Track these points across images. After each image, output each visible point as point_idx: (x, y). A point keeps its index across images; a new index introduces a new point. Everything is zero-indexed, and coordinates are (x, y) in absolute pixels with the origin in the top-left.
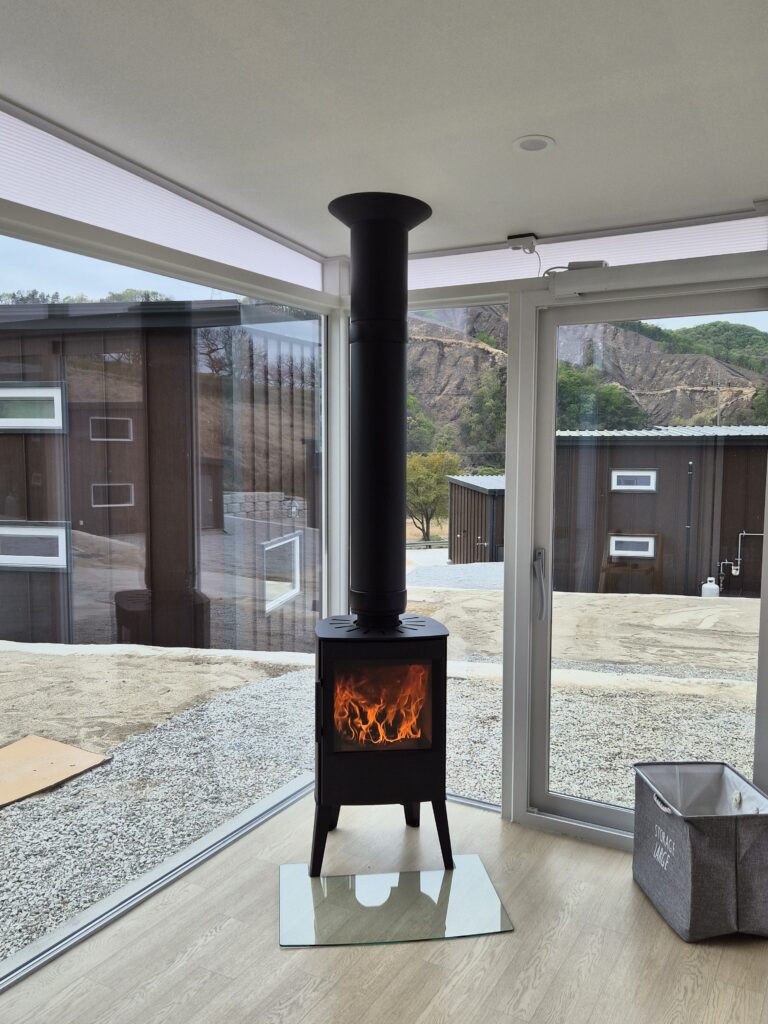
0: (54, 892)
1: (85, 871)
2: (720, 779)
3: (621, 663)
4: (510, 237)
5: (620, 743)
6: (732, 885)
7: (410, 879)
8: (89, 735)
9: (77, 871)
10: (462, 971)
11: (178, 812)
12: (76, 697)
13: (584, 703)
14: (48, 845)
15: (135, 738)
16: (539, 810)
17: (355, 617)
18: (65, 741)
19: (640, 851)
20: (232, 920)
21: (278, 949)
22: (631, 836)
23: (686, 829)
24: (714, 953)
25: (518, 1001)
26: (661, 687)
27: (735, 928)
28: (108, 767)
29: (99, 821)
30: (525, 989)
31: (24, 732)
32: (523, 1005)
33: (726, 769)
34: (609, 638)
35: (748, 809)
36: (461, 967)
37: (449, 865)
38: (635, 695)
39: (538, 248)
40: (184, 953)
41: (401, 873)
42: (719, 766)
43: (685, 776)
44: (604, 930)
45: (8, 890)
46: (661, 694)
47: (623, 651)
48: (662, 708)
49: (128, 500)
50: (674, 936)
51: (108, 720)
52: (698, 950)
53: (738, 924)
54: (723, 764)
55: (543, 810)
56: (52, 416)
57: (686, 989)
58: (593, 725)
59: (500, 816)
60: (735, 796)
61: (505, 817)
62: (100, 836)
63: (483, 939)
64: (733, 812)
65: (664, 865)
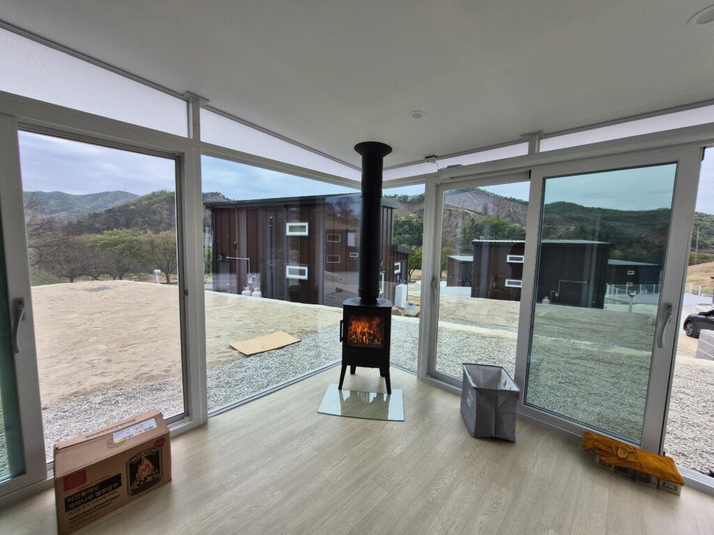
1: (278, 376)
2: (499, 374)
4: (425, 158)
6: (494, 418)
8: (297, 333)
10: (377, 433)
11: (313, 361)
12: (299, 320)
14: (270, 366)
15: (311, 335)
16: (431, 377)
18: (290, 334)
19: (464, 397)
20: (306, 400)
21: (316, 413)
22: (461, 390)
23: (475, 391)
24: (483, 443)
25: (394, 449)
26: (507, 336)
27: (494, 435)
28: (299, 343)
29: (289, 360)
31: (279, 329)
33: (503, 370)
35: (507, 388)
37: (389, 392)
38: (495, 338)
39: (436, 161)
40: (285, 409)
42: (499, 369)
43: (484, 370)
45: (254, 378)
46: (506, 338)
49: (338, 260)
50: (469, 434)
51: (305, 328)
52: (477, 441)
53: (495, 433)
54: (502, 368)
56: (305, 231)
57: (466, 457)
59: (417, 377)
60: (503, 381)
62: (287, 365)
64: (502, 387)
65: (469, 405)
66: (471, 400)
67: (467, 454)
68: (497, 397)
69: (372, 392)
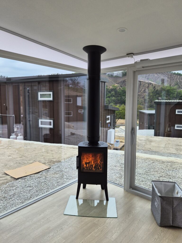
0: (30, 195)
1: (37, 191)
2: (174, 186)
3: (174, 154)
4: (127, 54)
6: (171, 214)
8: (48, 162)
9: (35, 191)
10: (101, 226)
12: (48, 154)
13: (157, 163)
14: (32, 185)
15: (57, 164)
16: (132, 189)
17: (88, 142)
18: (43, 163)
19: (153, 201)
21: (63, 215)
23: (160, 198)
24: (166, 230)
25: (112, 236)
26: (177, 161)
27: (172, 224)
28: (49, 169)
29: (43, 181)
30: (115, 232)
31: (36, 161)
32: (113, 237)
34: (172, 148)
35: (179, 196)
36: (102, 225)
37: (107, 200)
38: (170, 162)
39: (134, 57)
42: (174, 183)
43: (165, 185)
44: (139, 220)
45: (21, 194)
47: (176, 151)
50: (157, 224)
51: (52, 159)
52: (162, 229)
53: (173, 223)
54: (175, 183)
55: (133, 189)
58: (157, 169)
59: (123, 189)
60: (176, 191)
61: (125, 189)
62: (42, 184)
63: (109, 218)
64: (176, 195)
65: (157, 206)
66: (158, 203)
67: (156, 237)
68: (173, 202)
69: (97, 200)
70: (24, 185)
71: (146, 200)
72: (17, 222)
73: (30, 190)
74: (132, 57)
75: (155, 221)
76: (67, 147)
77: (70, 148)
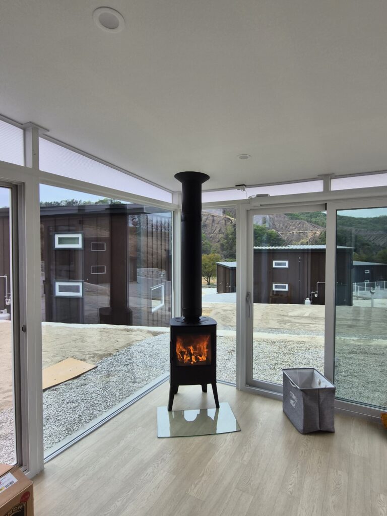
0: (77, 416)
2: (313, 374)
3: (277, 329)
4: (236, 186)
5: (278, 359)
6: (317, 414)
7: (204, 411)
8: (90, 358)
9: (85, 408)
12: (85, 344)
13: (265, 345)
14: (75, 399)
15: (106, 359)
16: (249, 385)
17: (184, 318)
18: (81, 360)
19: (285, 400)
20: (140, 428)
21: (157, 438)
23: (301, 393)
24: (312, 438)
25: (243, 458)
26: (291, 339)
27: (319, 429)
28: (96, 369)
29: (93, 389)
30: (245, 452)
31: (66, 356)
32: (244, 459)
33: (315, 371)
34: (273, 320)
35: (323, 386)
36: (222, 445)
37: (218, 406)
38: (283, 342)
39: (246, 189)
40: (123, 440)
41: (201, 410)
42: (312, 370)
43: (300, 373)
44: (273, 430)
45: (61, 415)
46: (291, 341)
47: (278, 324)
48: (292, 346)
50: (297, 432)
51: (96, 352)
52: (306, 437)
53: (320, 427)
54: (314, 369)
55: (251, 385)
56: (78, 243)
57: (302, 452)
58: (268, 353)
59: (235, 388)
60: (318, 381)
61: (237, 388)
62: (93, 395)
63: (230, 434)
64: (317, 387)
65: (294, 406)
67: (302, 449)
68: (319, 396)
70: (60, 401)
71: (272, 400)
72: (84, 460)
73: (74, 408)
74: (244, 190)
75: (295, 428)
76: (115, 329)
77: (121, 330)
